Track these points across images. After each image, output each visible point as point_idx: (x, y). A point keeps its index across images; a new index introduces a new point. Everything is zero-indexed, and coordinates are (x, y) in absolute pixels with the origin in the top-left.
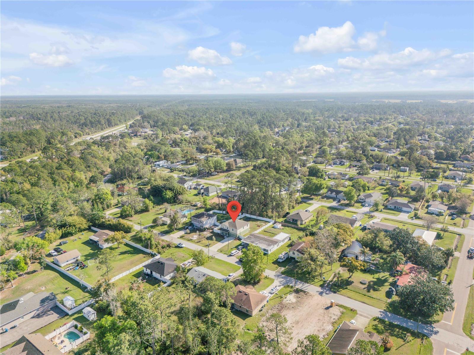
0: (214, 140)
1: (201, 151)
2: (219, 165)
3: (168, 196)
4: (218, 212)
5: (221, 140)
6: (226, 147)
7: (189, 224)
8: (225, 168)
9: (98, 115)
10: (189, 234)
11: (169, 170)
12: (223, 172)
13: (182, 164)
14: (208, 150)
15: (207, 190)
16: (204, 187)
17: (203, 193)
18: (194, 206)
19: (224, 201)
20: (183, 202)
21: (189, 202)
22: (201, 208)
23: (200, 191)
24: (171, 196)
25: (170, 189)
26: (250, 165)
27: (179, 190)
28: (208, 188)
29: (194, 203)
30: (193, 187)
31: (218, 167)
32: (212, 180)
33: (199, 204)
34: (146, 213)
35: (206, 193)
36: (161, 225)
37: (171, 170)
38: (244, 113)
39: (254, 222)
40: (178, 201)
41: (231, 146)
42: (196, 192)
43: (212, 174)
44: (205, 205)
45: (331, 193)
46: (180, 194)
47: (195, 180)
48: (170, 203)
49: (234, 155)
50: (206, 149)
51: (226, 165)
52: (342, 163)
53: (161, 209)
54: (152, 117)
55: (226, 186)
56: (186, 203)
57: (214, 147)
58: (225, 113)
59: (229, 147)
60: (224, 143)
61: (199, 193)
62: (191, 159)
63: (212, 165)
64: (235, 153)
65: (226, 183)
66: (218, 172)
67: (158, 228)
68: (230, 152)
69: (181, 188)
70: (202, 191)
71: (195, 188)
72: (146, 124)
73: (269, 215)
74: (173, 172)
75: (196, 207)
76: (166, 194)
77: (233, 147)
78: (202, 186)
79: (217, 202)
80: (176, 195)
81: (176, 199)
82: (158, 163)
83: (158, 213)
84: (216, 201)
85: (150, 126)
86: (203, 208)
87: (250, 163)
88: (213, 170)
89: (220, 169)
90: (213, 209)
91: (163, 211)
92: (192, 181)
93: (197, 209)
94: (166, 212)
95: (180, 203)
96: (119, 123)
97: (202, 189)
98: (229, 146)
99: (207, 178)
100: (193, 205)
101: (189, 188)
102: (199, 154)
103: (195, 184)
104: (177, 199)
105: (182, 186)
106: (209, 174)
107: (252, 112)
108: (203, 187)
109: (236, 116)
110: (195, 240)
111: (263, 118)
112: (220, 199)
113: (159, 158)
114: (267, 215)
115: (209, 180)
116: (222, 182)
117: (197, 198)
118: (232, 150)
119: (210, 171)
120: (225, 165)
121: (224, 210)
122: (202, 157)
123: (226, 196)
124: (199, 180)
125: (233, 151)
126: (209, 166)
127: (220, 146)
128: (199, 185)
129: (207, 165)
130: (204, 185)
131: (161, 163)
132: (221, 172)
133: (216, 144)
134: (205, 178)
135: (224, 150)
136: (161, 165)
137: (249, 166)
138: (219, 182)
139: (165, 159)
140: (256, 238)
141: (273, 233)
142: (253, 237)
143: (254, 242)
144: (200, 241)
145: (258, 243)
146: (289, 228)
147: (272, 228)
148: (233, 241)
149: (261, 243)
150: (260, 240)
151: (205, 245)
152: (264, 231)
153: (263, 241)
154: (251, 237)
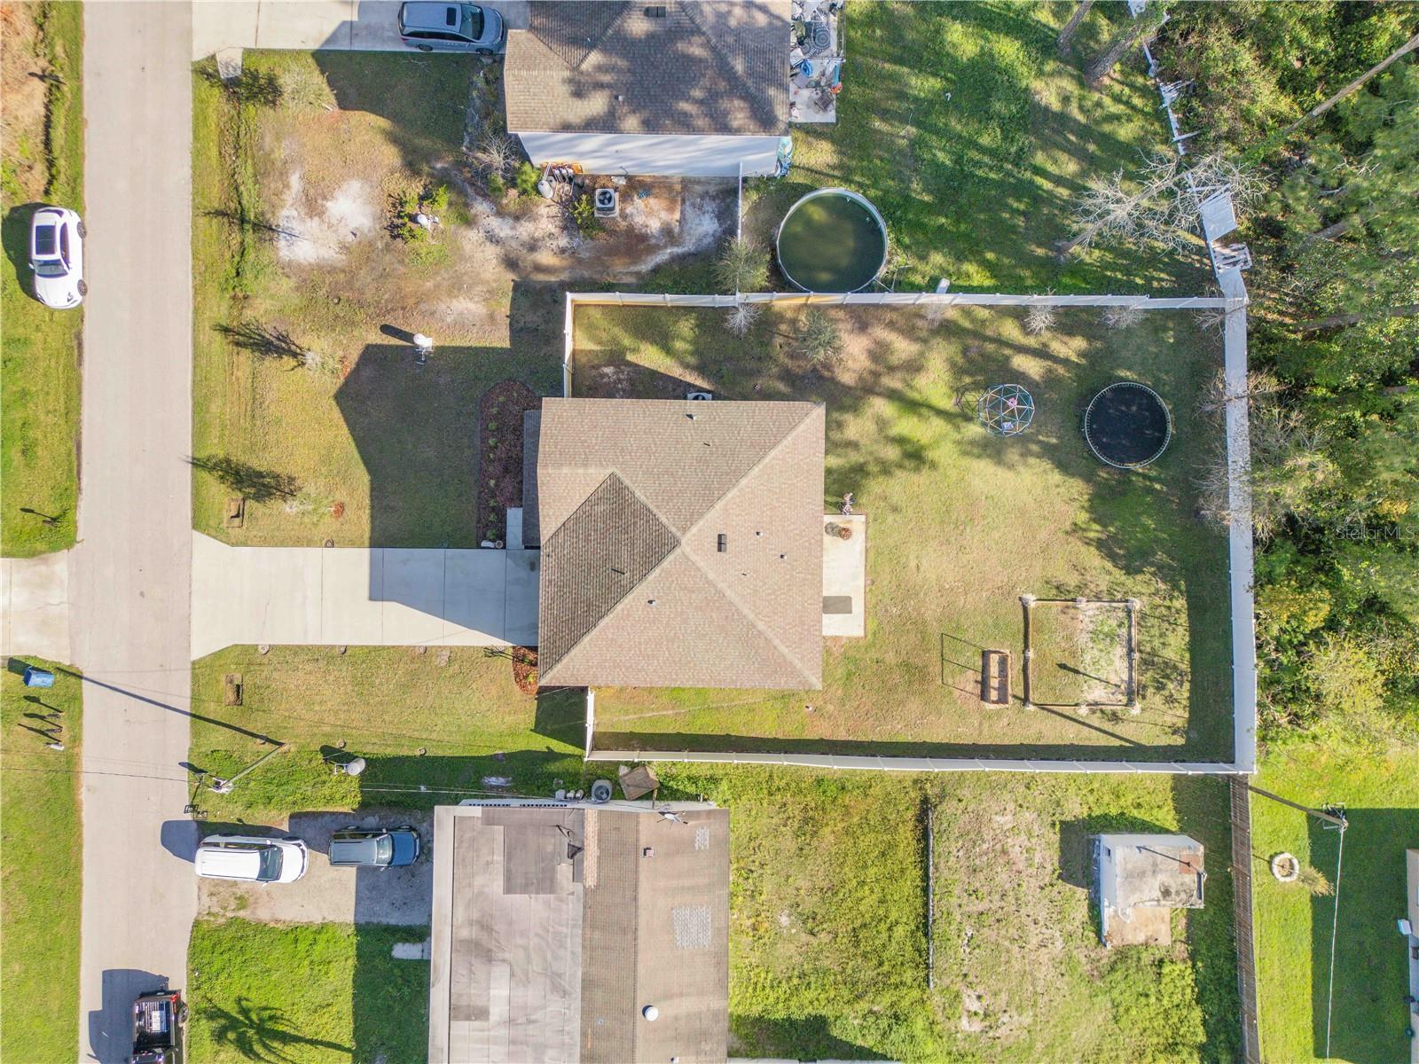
110: (282, 271)
140: (593, 927)
141: (925, 925)
142: (591, 881)
143: (490, 960)
144: (283, 338)
145: (498, 1011)
146: (1199, 1000)
147: (1054, 837)
148: (492, 653)
149: (513, 1042)
150: (565, 993)
151: (240, 457)
152: (925, 801)
153: (576, 1025)
154: (575, 851)
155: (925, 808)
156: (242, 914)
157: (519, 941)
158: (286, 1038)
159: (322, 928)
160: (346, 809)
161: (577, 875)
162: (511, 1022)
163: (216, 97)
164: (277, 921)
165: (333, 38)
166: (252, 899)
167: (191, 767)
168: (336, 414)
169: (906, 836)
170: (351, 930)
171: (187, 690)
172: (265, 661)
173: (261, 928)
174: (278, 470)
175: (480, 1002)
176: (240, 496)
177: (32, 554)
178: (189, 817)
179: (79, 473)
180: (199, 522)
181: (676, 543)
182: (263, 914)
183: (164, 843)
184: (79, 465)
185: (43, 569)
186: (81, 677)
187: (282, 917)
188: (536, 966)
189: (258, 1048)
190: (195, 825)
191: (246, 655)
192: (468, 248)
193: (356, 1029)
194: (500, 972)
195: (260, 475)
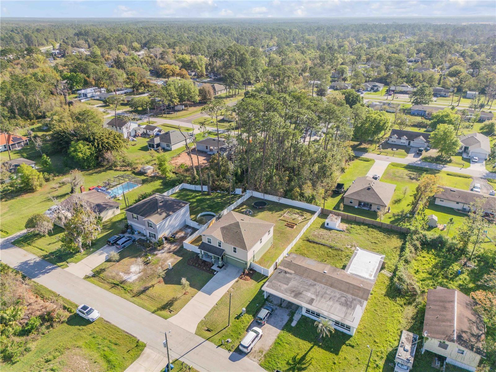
0: (177, 58)
1: (157, 73)
2: (186, 92)
3: (80, 155)
4: (192, 187)
5: (187, 57)
6: (195, 67)
7: (122, 226)
8: (198, 99)
9: (16, 32)
10: (118, 261)
11: (101, 104)
12: (195, 104)
13: (125, 93)
14: (168, 71)
15: (166, 137)
16: (162, 133)
17: (158, 145)
18: (141, 173)
19: (202, 160)
20: (116, 166)
21: (129, 165)
22: (154, 178)
23: (152, 140)
24: (88, 154)
25: (87, 140)
26: (237, 93)
27: (106, 140)
28: (167, 134)
29: (140, 168)
30: (140, 132)
31: (185, 95)
32: (176, 118)
33: (150, 170)
34: (26, 196)
35: (164, 145)
36: (50, 234)
37: (105, 102)
38: (215, 31)
39: (276, 214)
40: (105, 163)
41: (204, 66)
42: (144, 142)
43: (176, 108)
44: (164, 171)
45: (399, 138)
46: (108, 149)
47: (146, 120)
48: (89, 168)
49: (209, 80)
50: (165, 70)
51: (200, 93)
52: (375, 88)
53: (64, 183)
54: (91, 33)
55: (202, 130)
56: (124, 168)
57: (178, 68)
58: (190, 30)
59: (200, 68)
60: (192, 62)
61: (151, 146)
62: (140, 85)
63: (175, 93)
64: (211, 78)
65: (202, 124)
66: (186, 106)
67: (40, 242)
68: (202, 76)
69: (112, 137)
70: (157, 140)
71: (144, 135)
72: (81, 42)
73: (306, 195)
74: (108, 106)
75: (143, 177)
76: (75, 151)
77: (207, 69)
78: (157, 130)
79: (188, 163)
80: (100, 151)
81: (100, 159)
82: (83, 91)
83: (56, 194)
84: (185, 160)
85: (87, 45)
86: (159, 178)
87: (237, 90)
88: (176, 101)
89: (188, 100)
90: (180, 182)
91: (66, 189)
92: (139, 122)
93: (144, 182)
94: (72, 191)
95: (110, 168)
96: (45, 42)
97: (157, 135)
98: (201, 66)
99: (168, 116)
100: (137, 170)
101: (133, 134)
102: (154, 78)
103: (144, 126)
104: (104, 158)
105: (114, 133)
106: (170, 109)
107: (226, 29)
108: (160, 131)
109: (205, 33)
110: (133, 283)
111: (241, 35)
112: (194, 157)
113: (86, 84)
114: (302, 195)
115: (171, 118)
116: (195, 123)
117: (146, 156)
118: (205, 73)
119: (172, 102)
120: (197, 92)
121: (204, 184)
122: (160, 82)
123: (205, 150)
124: (152, 119)
125: (207, 75)
126: (170, 95)
127: (187, 66)
128: (153, 128)
129: (165, 93)
130: (162, 128)
131: (89, 91)
132: (191, 106)
133: (181, 64)
134: (164, 115)
135: (193, 74)
136: (89, 95)
137: (235, 95)
138: (189, 121)
139: (96, 85)
140: (303, 275)
141: (331, 247)
142: (293, 272)
143: (301, 293)
144: (146, 287)
145: (313, 297)
146: (360, 226)
147: (322, 229)
148: (237, 281)
149: (322, 297)
150: (315, 285)
151: (160, 306)
152: (307, 240)
153: (323, 285)
154: (286, 272)
155: (308, 241)
156: (264, 353)
157: (300, 287)
158: (303, 358)
159: (278, 337)
160: (252, 320)
161: (291, 274)
162: (317, 296)
163: (92, 279)
164: (271, 346)
165: (106, 258)
166: (262, 349)
167: (219, 346)
168: (168, 285)
169: (312, 245)
170: (282, 332)
171: (200, 338)
172: (207, 320)
173: (270, 350)
174: (169, 299)
175: (310, 299)
176: (167, 310)
177: (138, 356)
178: (231, 353)
179: (132, 335)
180: (166, 318)
181: (238, 222)
182: (267, 348)
183: (234, 361)
184: (130, 334)
185: (144, 355)
186: (177, 360)
187: (270, 345)
188: (307, 287)
189: (303, 366)
190: (234, 353)
191: (202, 323)
192: (160, 257)
193: (309, 342)
194: (304, 293)
195: (167, 303)
